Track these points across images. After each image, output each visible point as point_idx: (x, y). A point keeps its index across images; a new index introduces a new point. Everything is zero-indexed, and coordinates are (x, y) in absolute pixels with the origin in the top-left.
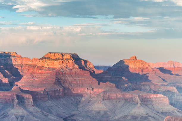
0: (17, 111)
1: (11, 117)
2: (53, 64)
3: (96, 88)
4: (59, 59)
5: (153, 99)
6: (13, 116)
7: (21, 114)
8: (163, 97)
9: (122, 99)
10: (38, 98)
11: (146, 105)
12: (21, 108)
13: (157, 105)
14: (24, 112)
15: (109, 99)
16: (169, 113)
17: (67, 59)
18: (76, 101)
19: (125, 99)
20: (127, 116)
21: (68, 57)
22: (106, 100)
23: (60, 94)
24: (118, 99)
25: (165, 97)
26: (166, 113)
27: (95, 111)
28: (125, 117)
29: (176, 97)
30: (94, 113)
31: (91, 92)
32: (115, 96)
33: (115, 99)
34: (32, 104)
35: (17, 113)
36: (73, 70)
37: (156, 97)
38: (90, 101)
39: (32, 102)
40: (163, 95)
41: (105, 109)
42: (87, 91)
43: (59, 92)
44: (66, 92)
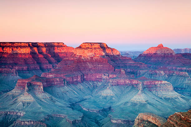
0: (26, 98)
1: (18, 104)
2: (84, 52)
3: (112, 74)
4: (88, 48)
5: (158, 86)
6: (21, 103)
7: (28, 101)
8: (167, 84)
9: (130, 85)
10: (54, 84)
11: (150, 91)
12: (30, 95)
13: (161, 91)
14: (31, 99)
15: (118, 85)
16: (173, 99)
17: (95, 48)
18: (94, 86)
19: (132, 85)
20: (128, 102)
21: (97, 46)
22: (115, 86)
23: (78, 80)
24: (126, 85)
25: (169, 84)
26: (169, 99)
27: (102, 96)
28: (126, 104)
29: (187, 81)
30: (102, 98)
31: (107, 77)
32: (124, 82)
33: (123, 85)
34: (42, 90)
35: (25, 100)
36: (94, 58)
37: (161, 83)
38: (105, 86)
39: (43, 89)
40: (167, 82)
41: (112, 95)
42: (104, 77)
43: (77, 78)
44: (85, 77)
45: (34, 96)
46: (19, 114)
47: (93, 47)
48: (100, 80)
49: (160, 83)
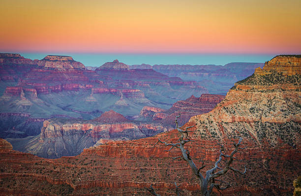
1: (18, 107)
2: (52, 64)
3: (87, 84)
5: (132, 93)
6: (21, 106)
7: (27, 104)
9: (109, 93)
10: (41, 92)
11: (127, 98)
12: (27, 99)
14: (29, 103)
15: (98, 93)
17: (63, 61)
19: (111, 93)
20: (112, 106)
21: (65, 59)
22: (96, 94)
23: (59, 89)
24: (105, 93)
27: (87, 102)
30: (87, 104)
33: (103, 93)
34: (36, 96)
35: (24, 103)
41: (95, 101)
42: (81, 87)
43: (58, 87)
44: (64, 87)
45: (30, 100)
46: (22, 115)
47: (61, 60)
48: (77, 89)
49: (134, 91)
